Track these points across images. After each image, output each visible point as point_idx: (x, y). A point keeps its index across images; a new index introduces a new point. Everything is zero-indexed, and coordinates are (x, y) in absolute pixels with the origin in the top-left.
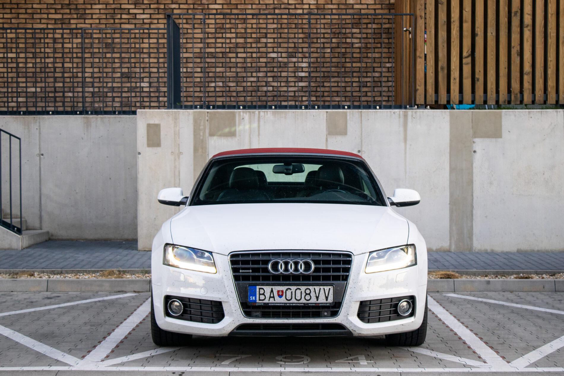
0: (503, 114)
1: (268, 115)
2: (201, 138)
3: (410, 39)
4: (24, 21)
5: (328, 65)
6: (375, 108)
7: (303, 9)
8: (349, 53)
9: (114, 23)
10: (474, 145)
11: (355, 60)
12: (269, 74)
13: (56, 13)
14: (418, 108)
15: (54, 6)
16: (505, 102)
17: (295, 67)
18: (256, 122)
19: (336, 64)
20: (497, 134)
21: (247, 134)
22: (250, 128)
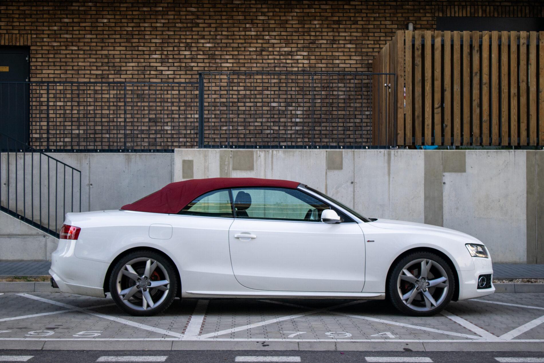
0: (467, 153)
1: (279, 153)
2: (226, 171)
3: (389, 93)
4: (71, 76)
5: (318, 112)
6: (365, 148)
7: (298, 67)
8: (336, 103)
9: (145, 78)
10: (444, 178)
11: (340, 109)
12: (270, 120)
13: (97, 70)
14: (399, 148)
15: (96, 64)
16: (468, 144)
17: (291, 114)
18: (270, 159)
19: (325, 112)
20: (461, 169)
21: (263, 169)
22: (265, 163)
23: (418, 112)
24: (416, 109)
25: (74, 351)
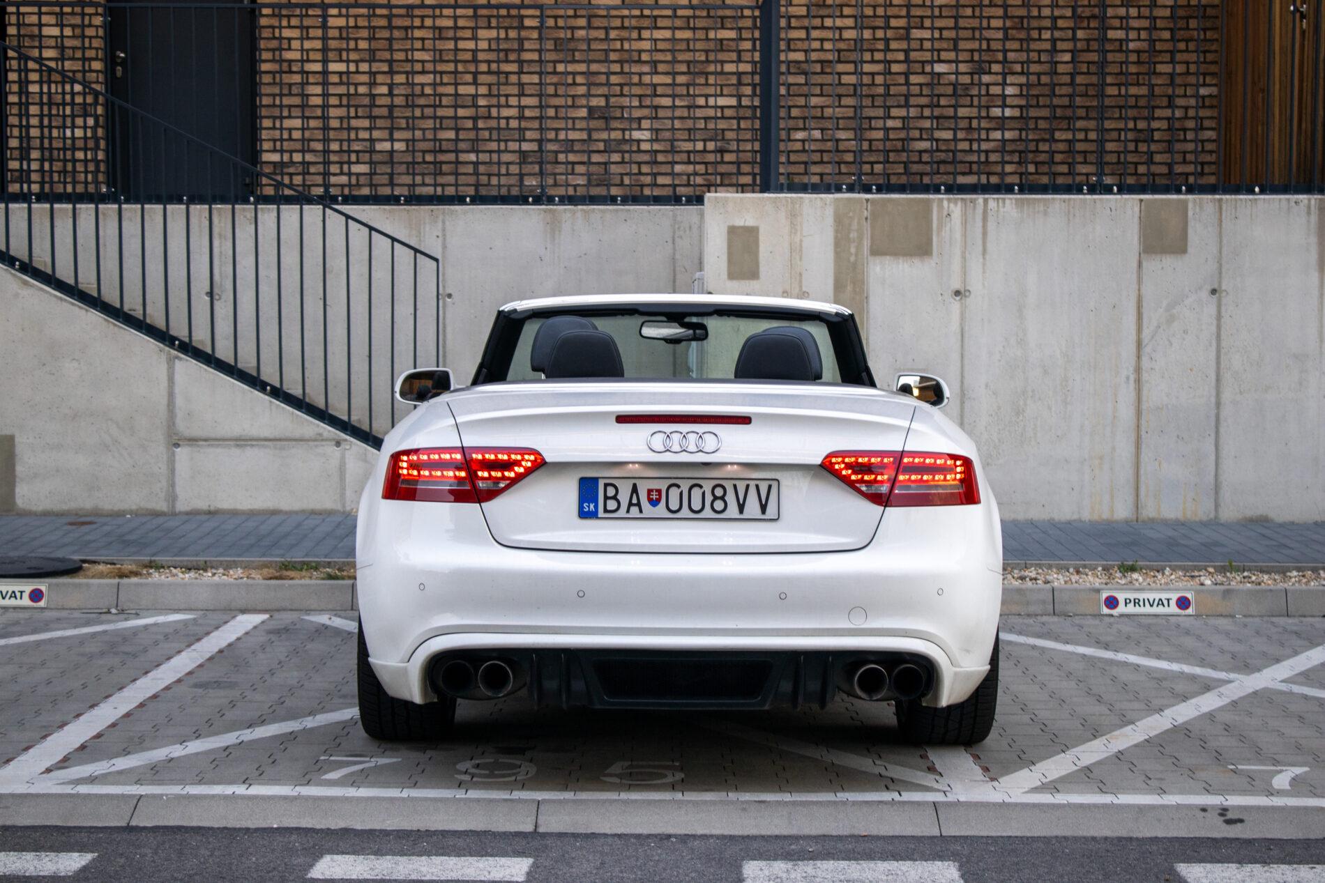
1: (1004, 206)
2: (852, 259)
3: (1303, 33)
5: (1065, 90)
6: (1252, 192)
8: (1114, 62)
11: (1126, 79)
12: (927, 112)
17: (988, 94)
18: (979, 224)
19: (1083, 88)
21: (957, 251)
22: (965, 235)
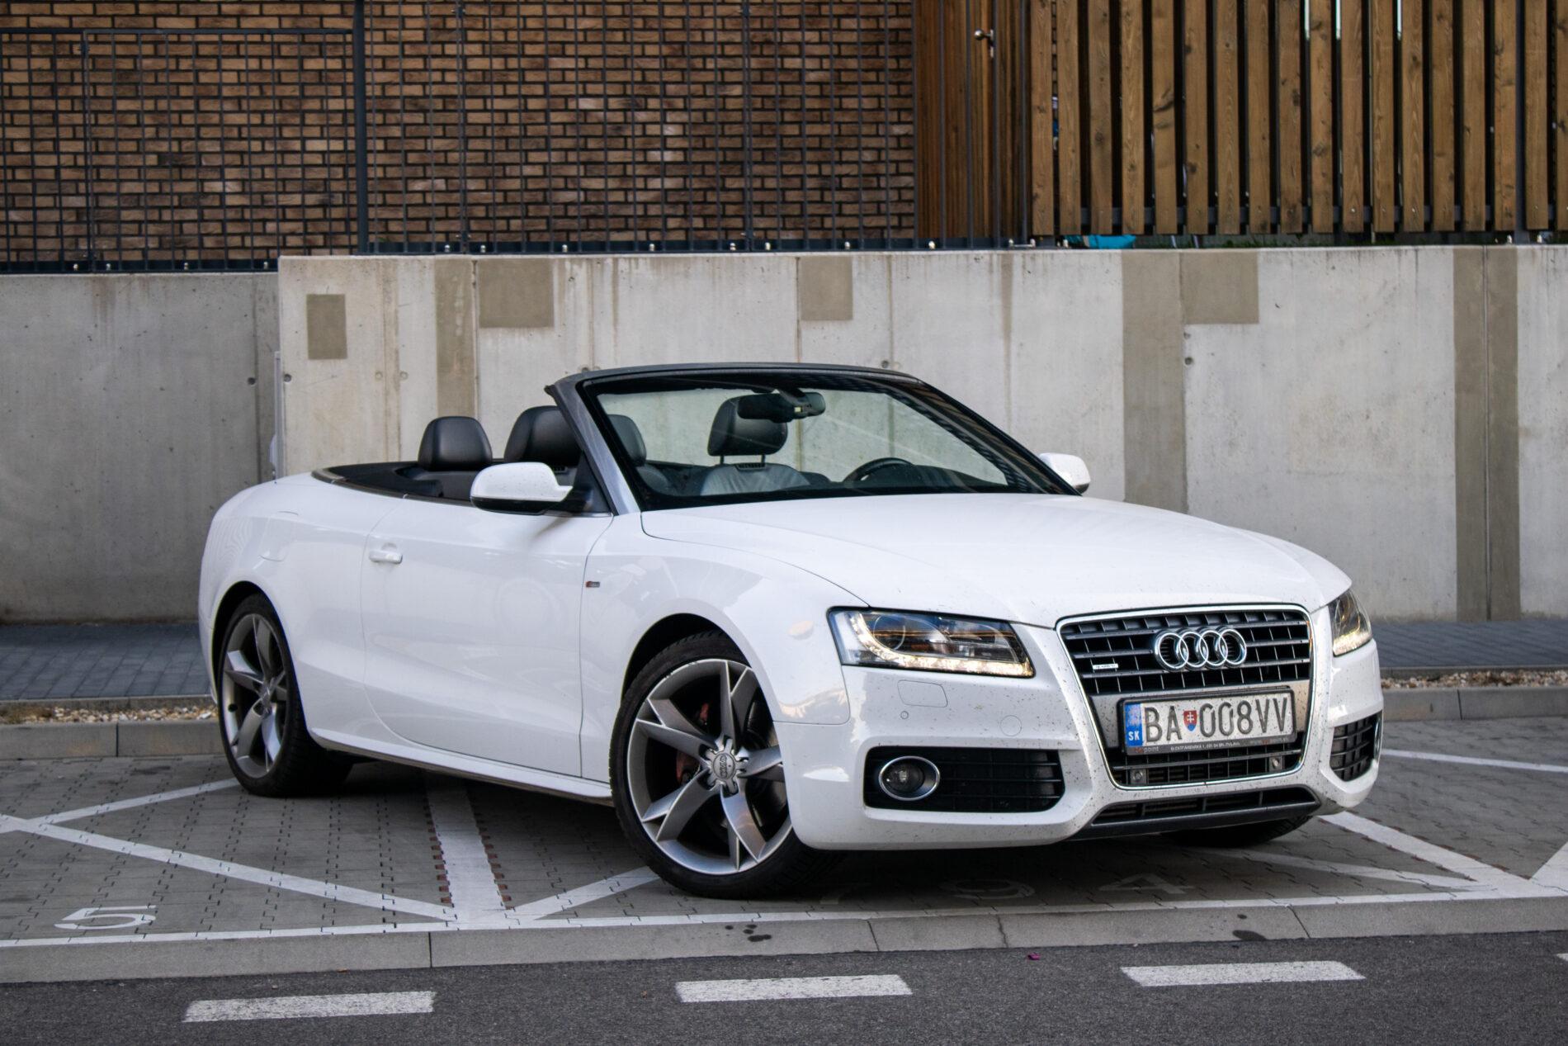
0: (1261, 260)
1: (638, 267)
2: (459, 332)
3: (992, 62)
5: (736, 130)
6: (926, 247)
8: (793, 96)
10: (1187, 342)
11: (809, 116)
14: (1038, 245)
16: (1263, 227)
17: (644, 135)
18: (608, 288)
19: (756, 127)
20: (1245, 313)
21: (583, 321)
22: (591, 303)
23: (1100, 123)
24: (1093, 113)
25: (81, 984)
